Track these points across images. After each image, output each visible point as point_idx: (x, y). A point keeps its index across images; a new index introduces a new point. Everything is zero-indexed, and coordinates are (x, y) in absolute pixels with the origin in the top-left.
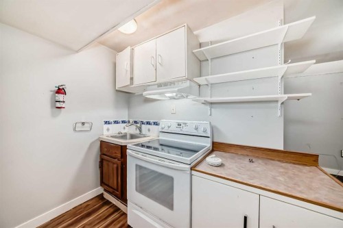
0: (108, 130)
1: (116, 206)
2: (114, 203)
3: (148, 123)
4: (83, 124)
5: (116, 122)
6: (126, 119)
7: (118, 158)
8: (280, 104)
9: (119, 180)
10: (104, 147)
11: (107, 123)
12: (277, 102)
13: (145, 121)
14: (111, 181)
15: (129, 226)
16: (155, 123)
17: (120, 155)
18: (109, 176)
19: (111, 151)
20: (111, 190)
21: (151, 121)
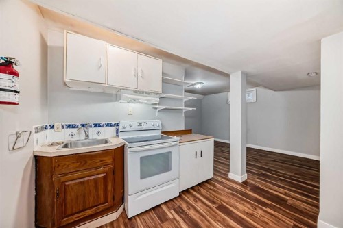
0: (37, 141)
3: (96, 126)
5: (42, 129)
6: (48, 124)
7: (104, 165)
8: (184, 111)
9: (110, 188)
10: (67, 163)
11: (37, 130)
12: (182, 110)
13: (91, 123)
14: (91, 200)
15: (130, 219)
16: (107, 125)
17: (111, 160)
18: (84, 196)
19: (89, 162)
20: (90, 212)
21: (103, 123)
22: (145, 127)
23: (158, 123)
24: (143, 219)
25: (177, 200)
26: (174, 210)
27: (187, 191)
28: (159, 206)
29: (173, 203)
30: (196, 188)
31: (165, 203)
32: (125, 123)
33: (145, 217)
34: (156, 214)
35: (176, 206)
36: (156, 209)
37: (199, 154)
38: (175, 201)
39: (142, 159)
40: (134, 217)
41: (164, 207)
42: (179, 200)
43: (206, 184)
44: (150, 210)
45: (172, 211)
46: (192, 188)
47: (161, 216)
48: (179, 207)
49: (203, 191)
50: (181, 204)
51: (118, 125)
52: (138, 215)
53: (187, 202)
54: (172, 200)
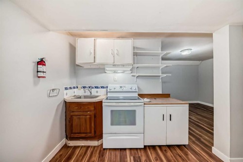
0: (67, 94)
1: (84, 146)
2: (83, 145)
3: (96, 87)
4: (53, 90)
5: (70, 88)
6: (75, 86)
7: (90, 111)
8: (161, 77)
9: (93, 125)
10: (73, 106)
11: (66, 89)
12: (160, 76)
13: (94, 86)
14: (84, 129)
15: (104, 149)
16: (102, 87)
17: (93, 109)
18: (80, 126)
19: (82, 107)
20: (83, 135)
21: (99, 86)
22: (125, 89)
23: (135, 87)
24: (111, 153)
25: (140, 151)
26: (134, 157)
27: (153, 147)
28: (125, 149)
29: (136, 152)
30: (164, 148)
31: (131, 149)
32: (111, 87)
33: (113, 153)
34: (120, 154)
35: (137, 156)
36: (122, 151)
37: (167, 117)
38: (139, 151)
39: (112, 111)
40: (107, 149)
41: (128, 152)
42: (142, 151)
43: (177, 149)
44: (118, 149)
45: (132, 158)
46: (160, 147)
47: (122, 157)
48: (139, 157)
49: (169, 153)
50: (142, 156)
51: (107, 87)
52: (110, 149)
53: (148, 156)
54: (137, 149)
